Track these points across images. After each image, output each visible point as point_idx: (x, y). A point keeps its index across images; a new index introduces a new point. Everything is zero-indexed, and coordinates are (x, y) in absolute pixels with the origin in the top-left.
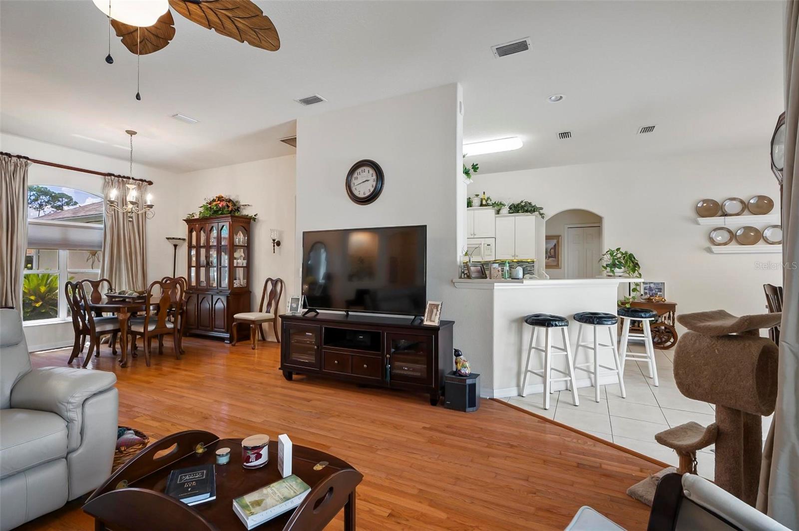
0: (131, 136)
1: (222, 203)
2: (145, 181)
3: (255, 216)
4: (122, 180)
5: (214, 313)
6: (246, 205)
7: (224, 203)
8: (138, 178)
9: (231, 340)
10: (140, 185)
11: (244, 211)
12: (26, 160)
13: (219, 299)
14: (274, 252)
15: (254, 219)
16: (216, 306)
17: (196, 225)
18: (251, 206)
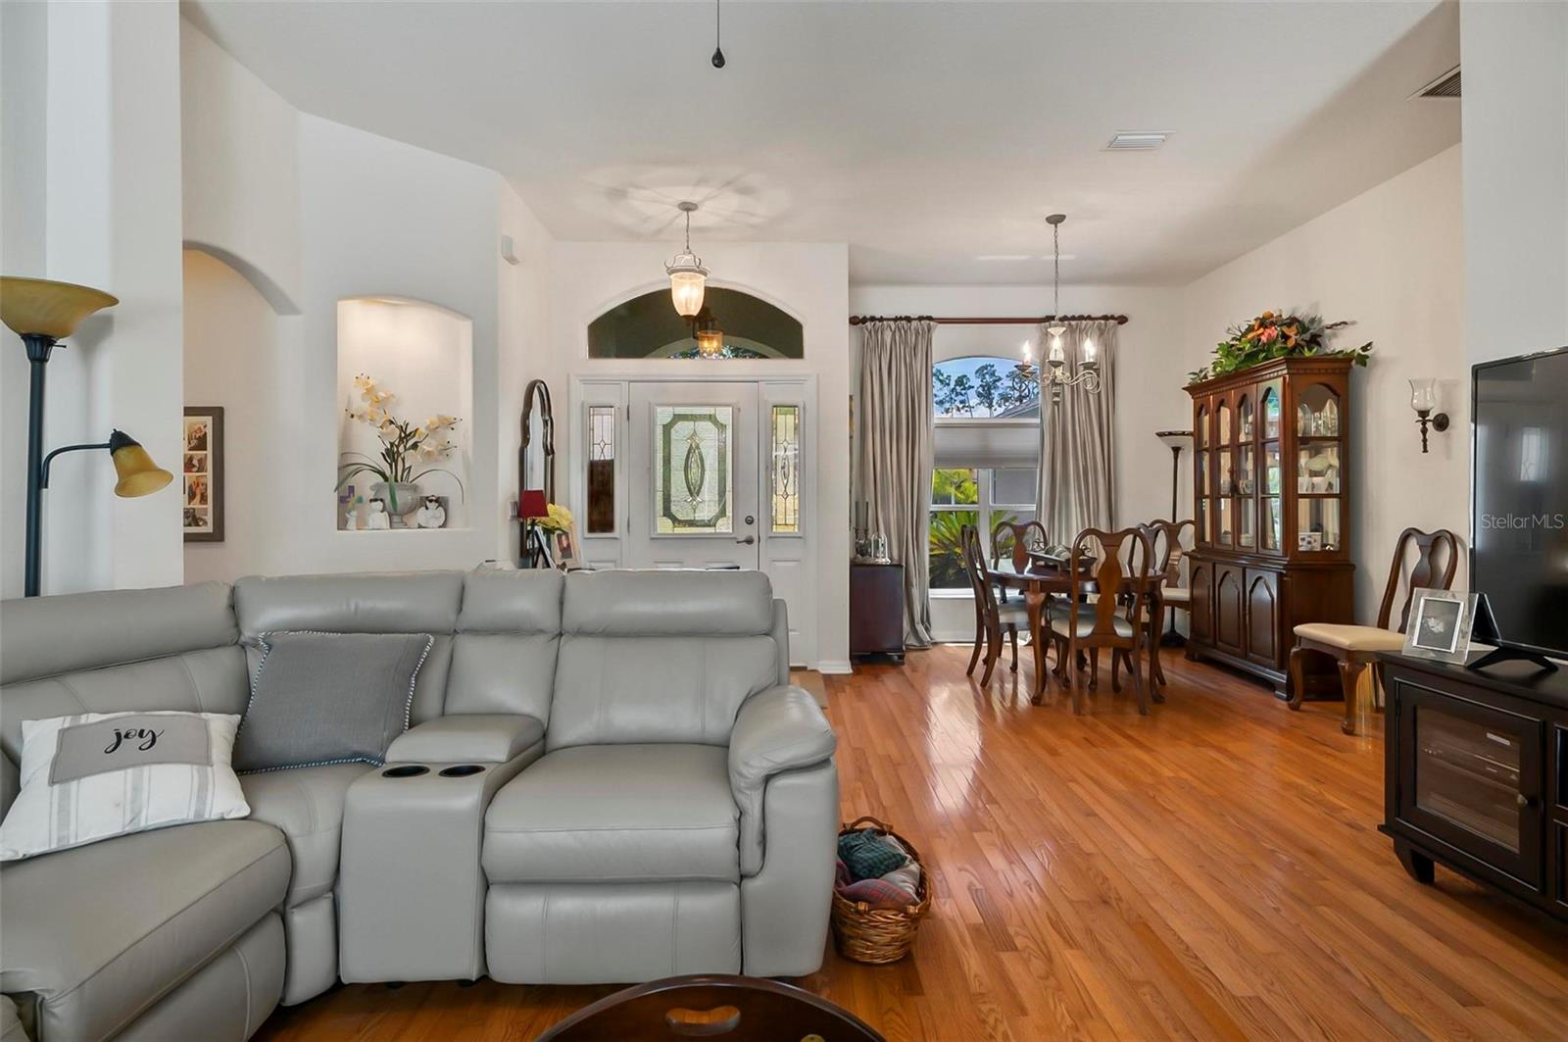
0: (1056, 227)
1: (1268, 331)
2: (1112, 317)
3: (1364, 349)
4: (1070, 324)
5: (1250, 613)
6: (1336, 325)
7: (1274, 332)
8: (1100, 315)
9: (1290, 688)
10: (1103, 327)
11: (1334, 341)
12: (928, 322)
13: (1259, 578)
14: (1425, 451)
15: (1363, 360)
16: (1253, 595)
17: (1209, 396)
18: (1354, 323)
